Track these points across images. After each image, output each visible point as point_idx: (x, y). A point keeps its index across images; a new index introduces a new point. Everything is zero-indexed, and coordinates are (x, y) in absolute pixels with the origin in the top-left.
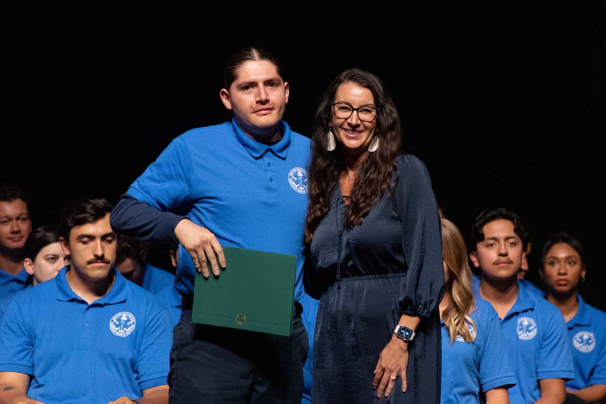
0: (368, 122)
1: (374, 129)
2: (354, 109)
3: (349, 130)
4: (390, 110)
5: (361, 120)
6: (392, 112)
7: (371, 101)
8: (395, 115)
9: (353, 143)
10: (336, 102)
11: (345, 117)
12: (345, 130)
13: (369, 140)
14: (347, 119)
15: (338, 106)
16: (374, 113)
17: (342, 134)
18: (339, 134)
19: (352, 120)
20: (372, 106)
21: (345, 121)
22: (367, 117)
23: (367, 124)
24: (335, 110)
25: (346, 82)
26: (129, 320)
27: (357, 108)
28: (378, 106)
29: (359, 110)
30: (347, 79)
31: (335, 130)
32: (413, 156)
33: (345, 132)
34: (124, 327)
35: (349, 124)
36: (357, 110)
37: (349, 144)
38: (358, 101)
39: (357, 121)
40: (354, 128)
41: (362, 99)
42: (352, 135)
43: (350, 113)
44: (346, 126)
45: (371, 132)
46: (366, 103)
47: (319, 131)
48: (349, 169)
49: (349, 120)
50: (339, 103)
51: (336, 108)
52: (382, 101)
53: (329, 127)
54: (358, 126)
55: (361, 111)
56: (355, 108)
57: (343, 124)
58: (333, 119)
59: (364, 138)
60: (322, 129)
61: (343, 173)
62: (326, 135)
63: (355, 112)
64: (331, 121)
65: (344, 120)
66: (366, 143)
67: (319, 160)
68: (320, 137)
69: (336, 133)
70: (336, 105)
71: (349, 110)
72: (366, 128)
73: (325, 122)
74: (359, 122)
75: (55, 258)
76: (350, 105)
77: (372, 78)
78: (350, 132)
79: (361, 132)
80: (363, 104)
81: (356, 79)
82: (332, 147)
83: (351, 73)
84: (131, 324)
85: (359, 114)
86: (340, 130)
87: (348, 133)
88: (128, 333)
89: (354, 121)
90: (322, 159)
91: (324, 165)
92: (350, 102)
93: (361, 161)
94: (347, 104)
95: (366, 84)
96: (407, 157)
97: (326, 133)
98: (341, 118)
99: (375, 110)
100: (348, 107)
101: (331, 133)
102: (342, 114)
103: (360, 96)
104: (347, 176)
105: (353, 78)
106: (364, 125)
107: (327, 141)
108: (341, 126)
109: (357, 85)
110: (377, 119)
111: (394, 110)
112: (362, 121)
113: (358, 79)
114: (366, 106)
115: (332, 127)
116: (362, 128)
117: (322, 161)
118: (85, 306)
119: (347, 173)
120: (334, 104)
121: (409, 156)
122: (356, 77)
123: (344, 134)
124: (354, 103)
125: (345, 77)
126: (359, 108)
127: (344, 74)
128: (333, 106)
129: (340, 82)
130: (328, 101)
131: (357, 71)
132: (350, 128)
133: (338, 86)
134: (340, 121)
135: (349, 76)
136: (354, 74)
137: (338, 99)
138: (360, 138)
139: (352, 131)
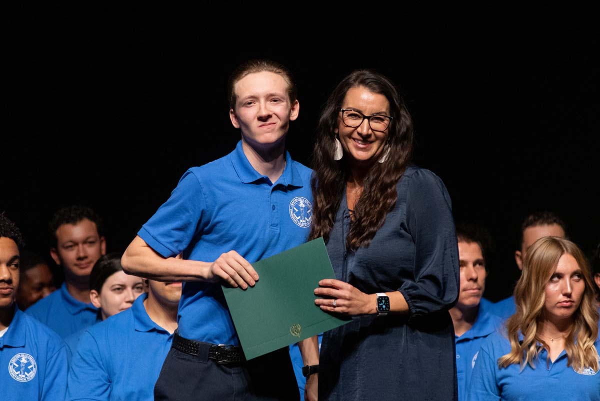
0: (380, 131)
1: (386, 139)
2: (365, 117)
3: (358, 140)
5: (372, 129)
6: (406, 120)
7: (383, 109)
9: (362, 155)
10: (344, 109)
12: (354, 139)
13: (379, 151)
14: (357, 127)
15: (347, 113)
16: (387, 122)
17: (351, 145)
18: (347, 144)
19: (362, 129)
20: (384, 115)
21: (354, 131)
22: (380, 126)
23: (378, 134)
24: (344, 117)
25: (356, 85)
27: (369, 116)
30: (357, 83)
31: (342, 139)
32: (428, 170)
33: (354, 142)
35: (359, 134)
36: (368, 118)
37: (357, 155)
38: (369, 108)
39: (368, 130)
40: (365, 138)
41: (374, 106)
42: (361, 146)
43: (361, 121)
44: (355, 135)
45: (382, 143)
46: (378, 111)
49: (359, 129)
50: (348, 109)
51: (345, 115)
53: (336, 134)
54: (369, 136)
55: (372, 119)
56: (366, 115)
57: (352, 132)
58: (341, 126)
59: (374, 149)
60: (328, 137)
63: (366, 121)
69: (344, 142)
70: (345, 112)
71: (360, 117)
72: (377, 138)
73: (331, 129)
74: (370, 131)
75: (122, 288)
76: (361, 113)
78: (360, 142)
79: (371, 142)
80: (375, 112)
82: (339, 156)
85: (371, 123)
86: (348, 139)
87: (357, 143)
89: (364, 130)
92: (361, 109)
94: (357, 111)
95: (379, 90)
96: (421, 172)
98: (350, 127)
99: (387, 118)
100: (358, 114)
101: (338, 141)
102: (352, 122)
103: (372, 102)
106: (375, 135)
107: (334, 150)
108: (350, 136)
109: (369, 90)
110: (390, 127)
114: (378, 114)
115: (338, 134)
116: (373, 138)
118: (167, 337)
120: (343, 111)
121: (423, 170)
124: (366, 110)
125: (355, 81)
126: (372, 116)
127: (354, 75)
128: (341, 113)
129: (349, 85)
130: (336, 106)
131: (368, 74)
132: (361, 139)
133: (347, 90)
134: (349, 130)
135: (359, 79)
136: (365, 77)
137: (347, 105)
138: (371, 149)
139: (362, 141)
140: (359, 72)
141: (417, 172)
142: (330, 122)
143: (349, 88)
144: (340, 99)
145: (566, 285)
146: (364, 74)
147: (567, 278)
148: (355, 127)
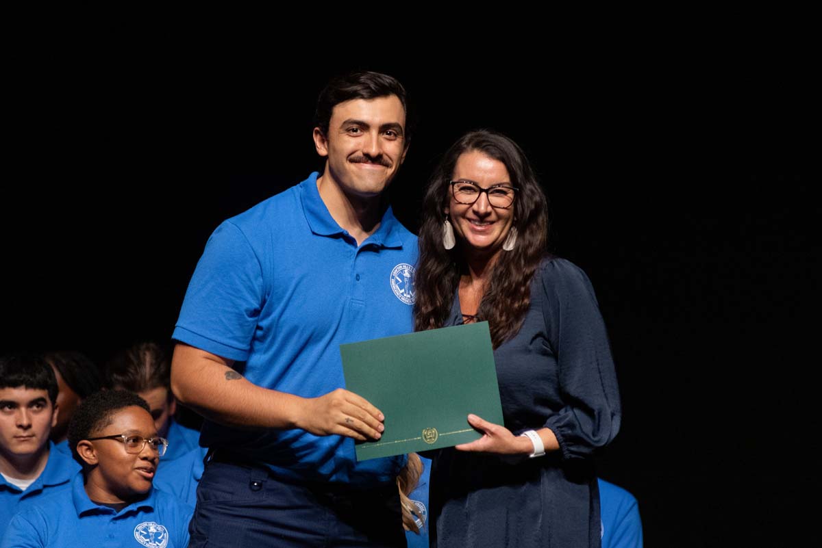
0: (504, 208)
1: (511, 218)
2: (481, 190)
3: (473, 220)
5: (491, 205)
6: (534, 195)
7: (506, 179)
8: (539, 198)
9: (480, 240)
10: (455, 180)
11: (469, 202)
12: (470, 220)
13: (503, 235)
14: (472, 204)
15: (458, 186)
16: (511, 195)
17: (465, 226)
18: (460, 225)
19: (478, 205)
20: (508, 186)
21: (468, 208)
22: (502, 201)
23: (501, 211)
24: (455, 191)
25: (469, 150)
27: (487, 188)
28: (515, 184)
29: (490, 192)
30: (470, 146)
31: (454, 220)
32: (567, 261)
33: (470, 223)
35: (475, 213)
36: (486, 191)
37: (475, 240)
38: (488, 179)
39: (486, 207)
40: (482, 218)
41: (493, 176)
42: (479, 228)
43: (477, 195)
44: (470, 214)
45: (506, 223)
46: (499, 182)
47: (430, 223)
48: (473, 275)
49: (475, 207)
50: (460, 181)
51: (456, 189)
52: (520, 179)
53: (445, 215)
54: (488, 214)
55: (492, 193)
56: (484, 187)
57: (466, 211)
58: (452, 204)
59: (496, 231)
60: (434, 218)
62: (441, 227)
63: (484, 194)
64: (449, 207)
65: (467, 206)
66: (499, 239)
67: (429, 263)
68: (432, 230)
69: (457, 225)
70: (456, 185)
71: (475, 191)
72: (499, 217)
73: (438, 208)
74: (490, 209)
76: (475, 184)
77: (507, 146)
78: (477, 223)
79: (492, 223)
80: (494, 183)
82: (449, 243)
83: (476, 136)
85: (490, 197)
86: (462, 220)
87: (473, 225)
89: (482, 208)
90: (435, 261)
91: (438, 271)
92: (476, 181)
93: (493, 264)
94: (471, 182)
95: (498, 155)
96: (557, 262)
97: (441, 223)
98: (465, 204)
99: (511, 191)
100: (475, 188)
101: (448, 224)
102: (465, 198)
103: (491, 171)
104: (470, 286)
105: (482, 145)
106: (497, 213)
107: (442, 235)
108: (463, 215)
109: (486, 155)
110: (515, 202)
111: (539, 190)
112: (493, 207)
113: (488, 147)
114: (499, 185)
115: (449, 215)
116: (493, 217)
117: (435, 265)
120: (453, 183)
121: (560, 261)
122: (484, 144)
123: (468, 226)
124: (483, 181)
125: (468, 144)
126: (489, 189)
127: (467, 138)
128: (451, 186)
129: (460, 150)
130: (443, 178)
131: (486, 134)
132: (477, 218)
133: (458, 157)
134: (462, 207)
135: (473, 142)
136: (482, 139)
137: (459, 176)
138: (492, 232)
139: (479, 222)
140: (473, 134)
141: (551, 262)
142: (436, 200)
143: (460, 153)
144: (450, 169)
146: (478, 136)
148: (469, 204)
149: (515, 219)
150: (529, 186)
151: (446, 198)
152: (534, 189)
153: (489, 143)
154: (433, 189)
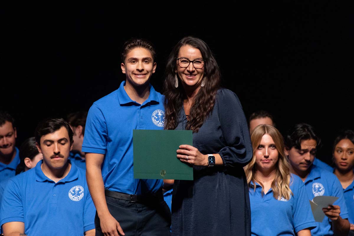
0: (200, 69)
1: (203, 73)
2: (190, 62)
3: (188, 74)
4: (212, 61)
6: (213, 63)
7: (201, 56)
8: (215, 64)
9: (191, 82)
10: (179, 58)
11: (185, 67)
12: (186, 74)
14: (186, 68)
15: (180, 60)
16: (203, 63)
17: (184, 77)
18: (182, 77)
19: (189, 68)
20: (201, 59)
21: (185, 69)
22: (199, 66)
23: (199, 70)
24: (179, 62)
25: (184, 44)
26: (80, 190)
27: (192, 60)
28: (205, 59)
29: (194, 62)
30: (185, 43)
31: (179, 75)
34: (77, 195)
35: (188, 71)
36: (192, 62)
37: (188, 83)
38: (193, 57)
39: (193, 69)
40: (191, 73)
41: (195, 55)
42: (190, 78)
43: (189, 64)
44: (186, 72)
45: (201, 75)
47: (170, 76)
48: (188, 98)
49: (188, 69)
50: (181, 58)
51: (180, 61)
52: (207, 56)
53: (175, 73)
54: (193, 72)
55: (195, 62)
56: (191, 60)
58: (178, 68)
59: (197, 78)
61: (185, 101)
63: (191, 63)
64: (177, 70)
65: (184, 69)
66: (199, 81)
67: (170, 94)
68: (170, 79)
69: (180, 77)
70: (179, 60)
71: (188, 62)
72: (198, 73)
73: (173, 70)
74: (194, 69)
76: (188, 59)
77: (201, 42)
78: (189, 76)
79: (195, 75)
80: (196, 58)
81: (190, 43)
82: (177, 85)
83: (187, 39)
84: (81, 193)
85: (194, 65)
86: (182, 75)
88: (80, 199)
89: (191, 69)
91: (173, 96)
92: (188, 57)
94: (186, 58)
95: (197, 46)
97: (174, 77)
98: (183, 68)
99: (203, 61)
100: (187, 61)
102: (184, 65)
103: (194, 53)
104: (188, 102)
105: (189, 43)
106: (197, 71)
107: (175, 81)
108: (183, 72)
109: (191, 47)
110: (205, 66)
111: (215, 61)
112: (195, 68)
113: (192, 43)
114: (198, 59)
115: (177, 73)
116: (196, 73)
117: (172, 94)
118: (54, 184)
119: (188, 100)
120: (178, 59)
121: (225, 90)
123: (186, 77)
124: (190, 58)
125: (184, 42)
126: (194, 61)
127: (183, 40)
128: (177, 60)
129: (181, 45)
130: (174, 57)
131: (191, 38)
132: (189, 73)
133: (180, 48)
134: (182, 69)
135: (186, 41)
136: (189, 40)
137: (181, 56)
138: (195, 79)
139: (190, 75)
141: (221, 91)
142: (172, 66)
143: (181, 46)
144: (177, 53)
145: (265, 151)
147: (267, 147)
148: (185, 68)
149: (205, 73)
150: (211, 59)
151: (176, 66)
152: (213, 60)
153: (192, 41)
154: (170, 62)
